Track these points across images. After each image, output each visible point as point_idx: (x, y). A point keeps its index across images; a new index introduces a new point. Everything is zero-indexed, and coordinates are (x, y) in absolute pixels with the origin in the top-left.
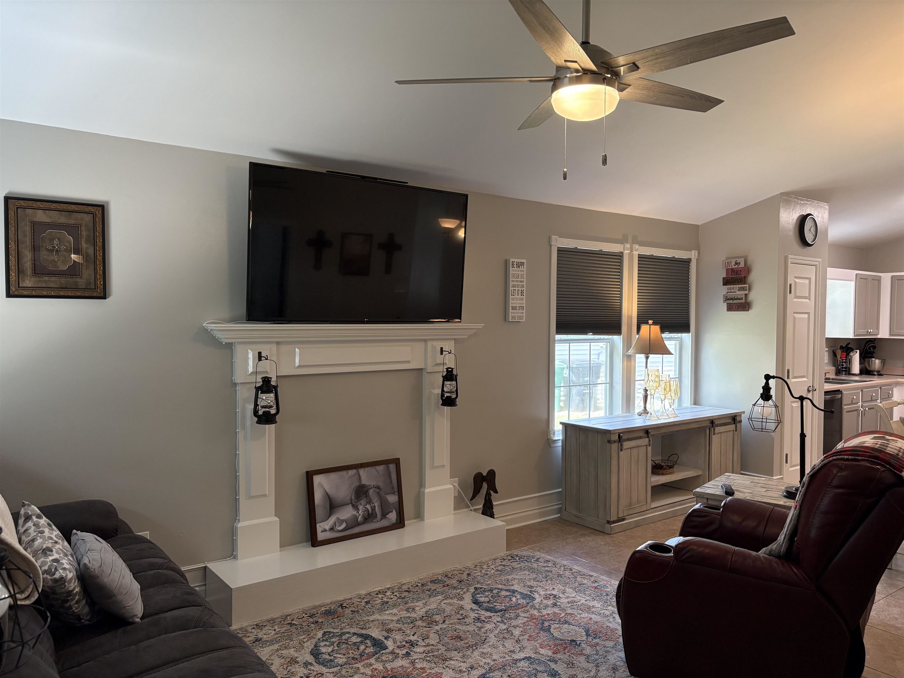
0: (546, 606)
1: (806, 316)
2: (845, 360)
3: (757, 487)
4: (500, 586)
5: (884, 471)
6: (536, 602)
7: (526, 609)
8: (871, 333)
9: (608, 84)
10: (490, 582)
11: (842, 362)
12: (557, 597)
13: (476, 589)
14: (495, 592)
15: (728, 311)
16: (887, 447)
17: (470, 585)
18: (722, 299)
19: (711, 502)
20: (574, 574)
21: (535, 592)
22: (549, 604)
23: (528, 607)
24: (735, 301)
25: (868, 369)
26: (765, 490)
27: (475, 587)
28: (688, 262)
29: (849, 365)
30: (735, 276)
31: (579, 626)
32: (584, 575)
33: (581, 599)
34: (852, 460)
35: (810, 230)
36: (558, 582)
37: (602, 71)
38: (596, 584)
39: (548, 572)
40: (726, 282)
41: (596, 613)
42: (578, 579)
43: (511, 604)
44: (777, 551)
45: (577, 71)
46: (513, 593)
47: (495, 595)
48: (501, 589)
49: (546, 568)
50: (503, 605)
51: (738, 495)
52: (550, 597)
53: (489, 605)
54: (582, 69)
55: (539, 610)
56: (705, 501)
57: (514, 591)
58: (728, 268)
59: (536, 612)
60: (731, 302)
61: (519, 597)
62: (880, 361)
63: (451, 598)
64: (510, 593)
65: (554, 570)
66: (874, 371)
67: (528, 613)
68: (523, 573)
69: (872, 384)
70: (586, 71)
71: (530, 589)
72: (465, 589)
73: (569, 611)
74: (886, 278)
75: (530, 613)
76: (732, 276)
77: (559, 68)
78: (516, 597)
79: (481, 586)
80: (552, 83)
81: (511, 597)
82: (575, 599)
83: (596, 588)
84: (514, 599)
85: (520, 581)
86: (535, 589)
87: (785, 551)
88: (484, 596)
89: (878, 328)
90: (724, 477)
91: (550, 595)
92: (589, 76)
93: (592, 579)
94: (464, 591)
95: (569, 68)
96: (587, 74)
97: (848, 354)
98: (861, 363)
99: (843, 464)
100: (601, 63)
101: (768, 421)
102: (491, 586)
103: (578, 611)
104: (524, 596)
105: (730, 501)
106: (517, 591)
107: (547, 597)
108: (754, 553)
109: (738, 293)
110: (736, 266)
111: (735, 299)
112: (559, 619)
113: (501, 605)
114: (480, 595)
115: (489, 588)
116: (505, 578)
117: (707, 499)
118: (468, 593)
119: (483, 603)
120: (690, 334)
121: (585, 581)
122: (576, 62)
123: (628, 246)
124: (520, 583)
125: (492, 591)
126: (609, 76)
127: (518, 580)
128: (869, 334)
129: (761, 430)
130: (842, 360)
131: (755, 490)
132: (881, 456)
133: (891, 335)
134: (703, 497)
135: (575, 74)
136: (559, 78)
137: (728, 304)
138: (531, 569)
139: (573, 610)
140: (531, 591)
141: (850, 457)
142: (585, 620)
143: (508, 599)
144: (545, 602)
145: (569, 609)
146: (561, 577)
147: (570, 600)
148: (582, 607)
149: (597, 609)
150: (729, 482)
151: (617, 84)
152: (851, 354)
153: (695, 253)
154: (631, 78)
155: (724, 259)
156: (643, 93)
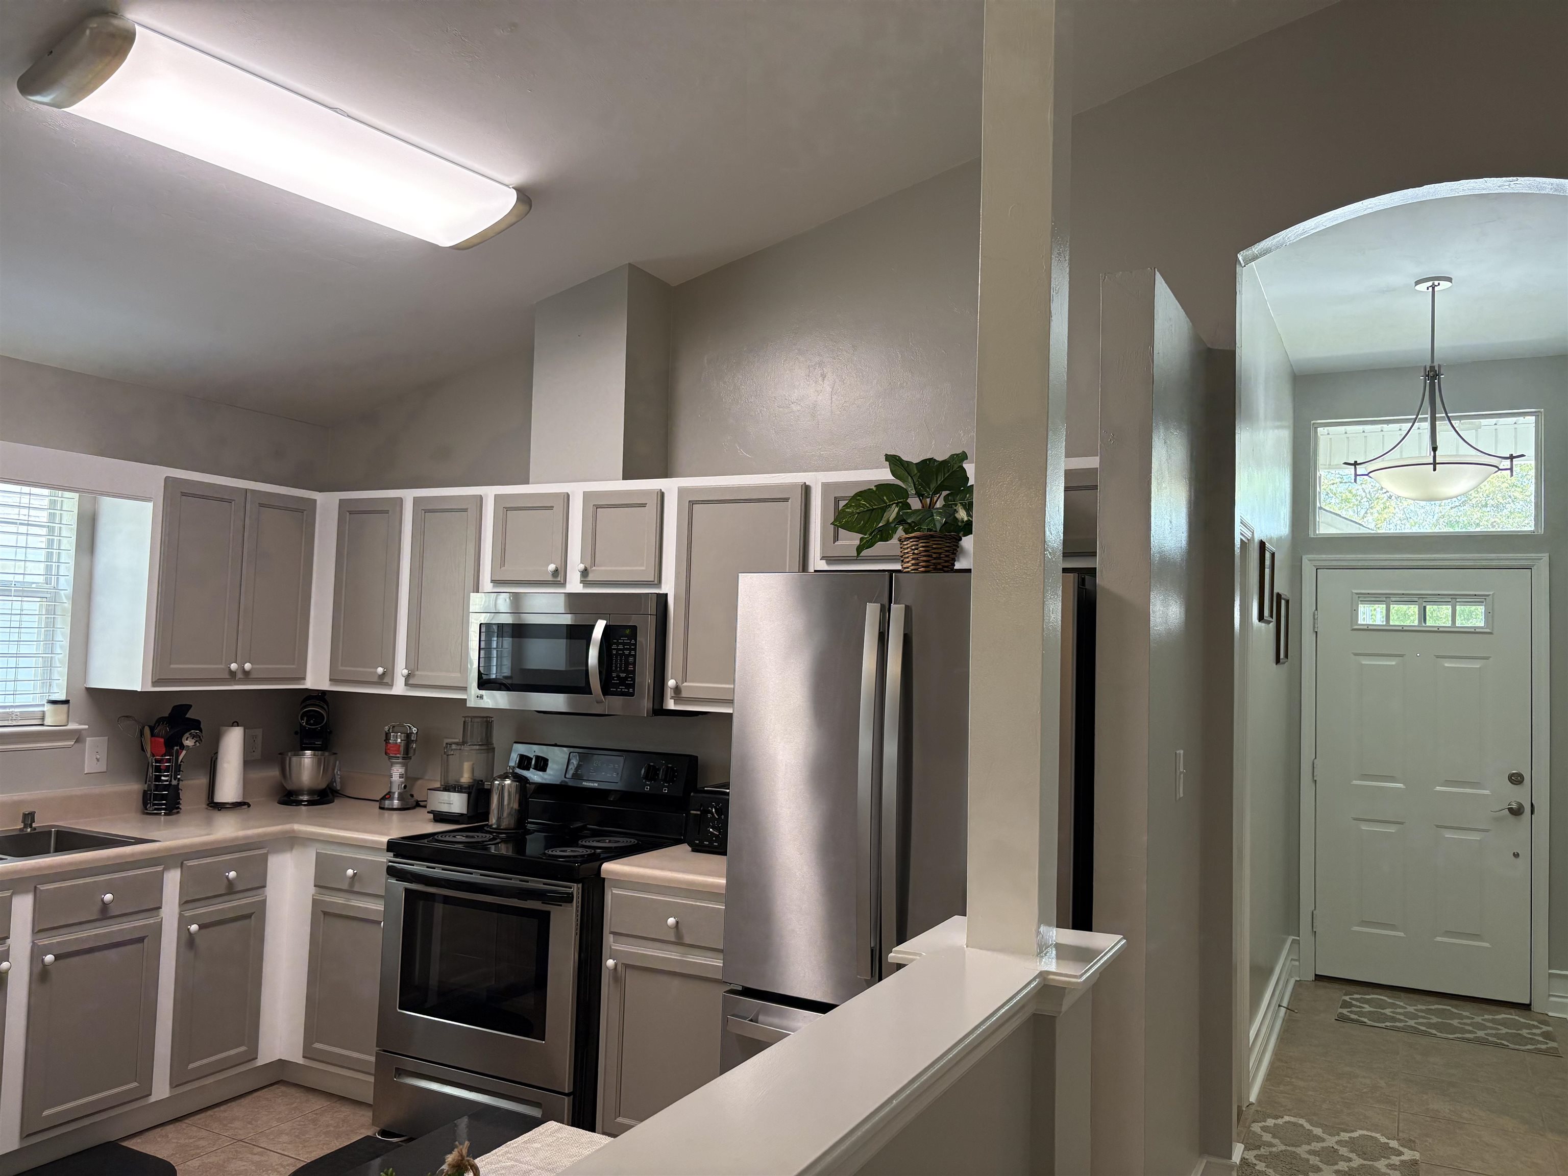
8: (255, 676)
66: (300, 792)
133: (332, 681)
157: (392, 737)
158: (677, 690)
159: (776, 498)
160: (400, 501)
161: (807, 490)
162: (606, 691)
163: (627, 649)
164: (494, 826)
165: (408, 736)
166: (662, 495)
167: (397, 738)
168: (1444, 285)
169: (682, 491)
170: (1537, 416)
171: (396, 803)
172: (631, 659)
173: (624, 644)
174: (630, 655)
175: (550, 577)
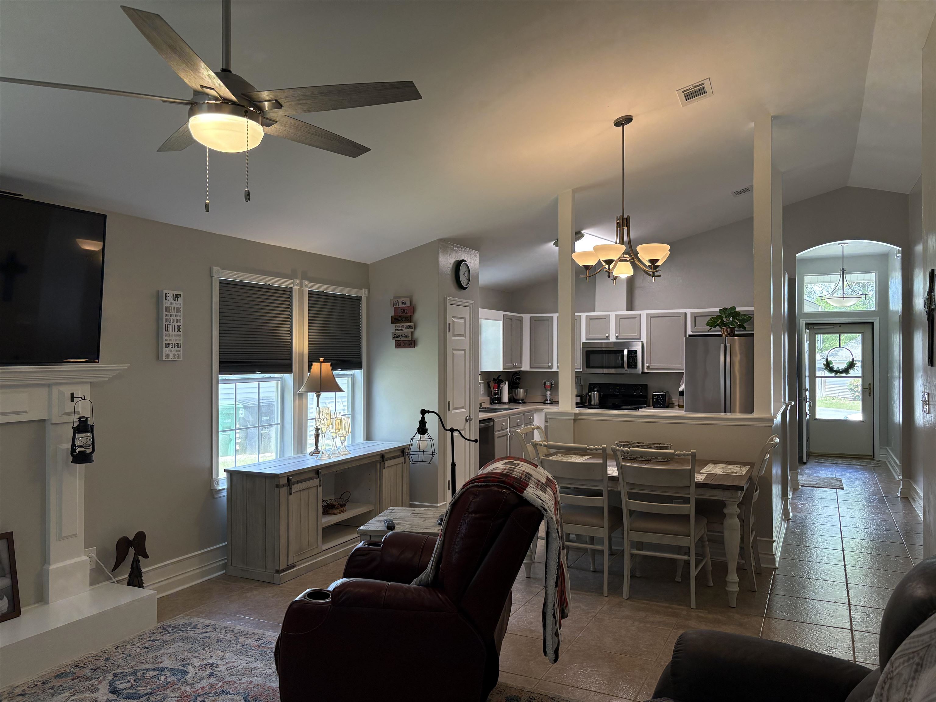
0: (202, 679)
1: (463, 352)
2: (497, 390)
3: (416, 517)
4: (146, 666)
5: (509, 494)
6: (189, 676)
7: (176, 687)
8: (516, 367)
9: (251, 118)
10: (134, 663)
11: (495, 393)
12: (215, 665)
13: (115, 675)
14: (139, 674)
15: (396, 348)
16: (513, 471)
17: (107, 672)
18: (391, 337)
19: (374, 539)
20: (236, 635)
21: (189, 664)
22: (204, 675)
23: (179, 684)
24: (403, 339)
25: (515, 398)
26: (423, 520)
27: (114, 673)
28: (358, 300)
29: (501, 395)
30: (402, 315)
31: (238, 694)
32: (247, 634)
33: (242, 662)
34: (485, 486)
35: (464, 275)
36: (216, 648)
37: (245, 103)
38: (260, 642)
39: (206, 639)
40: (394, 320)
41: (258, 675)
42: (240, 640)
43: (159, 685)
44: (426, 581)
45: (216, 99)
46: (162, 671)
47: (140, 677)
48: (148, 670)
49: (204, 635)
50: (149, 687)
51: (399, 529)
52: (206, 667)
53: (130, 691)
54: (222, 97)
55: (192, 685)
56: (369, 538)
57: (163, 669)
58: (396, 306)
59: (188, 689)
60: (399, 339)
61: (168, 674)
62: (524, 390)
63: (82, 692)
64: (158, 672)
65: (213, 635)
66: (519, 400)
67: (179, 691)
68: (175, 646)
69: (517, 411)
70: (226, 101)
71: (183, 663)
72: (101, 678)
73: (228, 679)
74: (526, 318)
75: (181, 691)
76: (399, 315)
77: (196, 93)
78: (165, 675)
79: (122, 671)
80: (189, 107)
81: (158, 676)
82: (235, 664)
83: (259, 646)
84: (162, 678)
85: (172, 655)
86: (188, 661)
87: (432, 579)
88: (125, 681)
89: (521, 362)
90: (389, 511)
91: (207, 665)
92: (230, 107)
93: (256, 637)
94: (99, 680)
95: (208, 95)
96: (228, 103)
97: (499, 385)
98: (509, 393)
99: (477, 490)
100: (242, 94)
101: (425, 453)
102: (134, 668)
103: (238, 676)
104: (175, 672)
105: (390, 536)
106: (166, 668)
107: (202, 668)
108: (405, 585)
109: (405, 331)
110: (403, 306)
111: (403, 337)
112: (215, 691)
113: (145, 688)
114: (120, 682)
115: (132, 671)
116: (154, 654)
117: (370, 536)
118: (105, 682)
119: (123, 690)
120: (362, 370)
121: (248, 641)
122: (213, 89)
123: (298, 281)
124: (171, 658)
125: (136, 673)
126: (252, 109)
127: (169, 655)
128: (514, 367)
129: (418, 463)
130: (495, 391)
131: (415, 521)
132: (507, 480)
133: (531, 368)
134: (366, 535)
135: (214, 102)
136: (196, 103)
137: (397, 342)
138: (186, 639)
139: (232, 677)
140: (184, 666)
141: (483, 483)
142: (244, 686)
143: (155, 680)
144: (200, 674)
145: (228, 676)
146: (221, 642)
147: (229, 666)
148: (242, 672)
149: (260, 670)
150: (391, 517)
151: (260, 118)
152: (502, 386)
153: (365, 291)
154: (276, 114)
155: (392, 298)
156: (290, 131)
157: (547, 383)
158: (648, 367)
159: (678, 316)
160: (552, 317)
161: (686, 314)
162: (628, 368)
165: (551, 383)
166: (641, 315)
168: (846, 245)
169: (647, 314)
170: (876, 273)
171: (549, 402)
172: (636, 359)
173: (633, 355)
174: (635, 358)
175: (606, 338)
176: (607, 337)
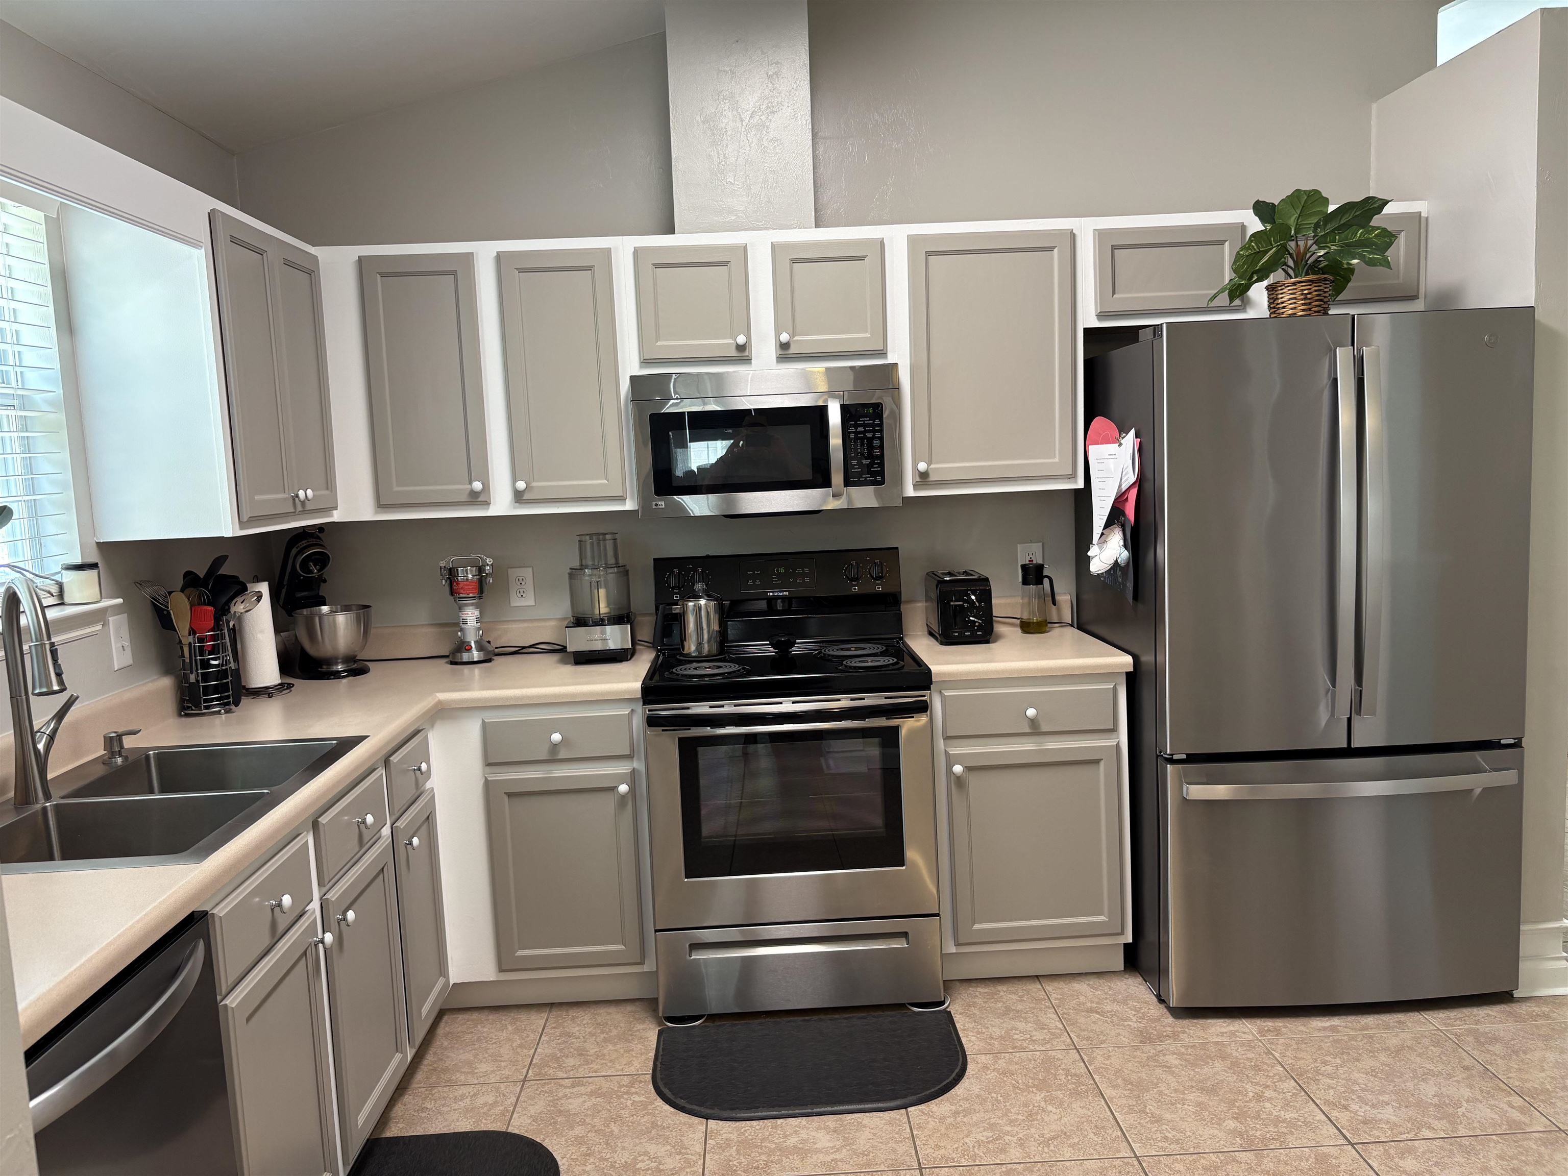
2: (213, 638)
8: (308, 507)
11: (202, 650)
25: (312, 653)
29: (236, 658)
62: (351, 615)
66: (333, 660)
74: (337, 264)
89: (329, 482)
97: (223, 611)
128: (299, 508)
130: (201, 640)
133: (381, 506)
152: (238, 607)
157: (459, 572)
158: (924, 473)
159: (1041, 246)
161: (1074, 238)
162: (847, 483)
163: (869, 431)
164: (693, 655)
165: (481, 570)
166: (881, 245)
167: (467, 573)
169: (912, 241)
171: (476, 655)
172: (876, 443)
173: (864, 425)
174: (874, 438)
175: (733, 352)
176: (741, 348)
